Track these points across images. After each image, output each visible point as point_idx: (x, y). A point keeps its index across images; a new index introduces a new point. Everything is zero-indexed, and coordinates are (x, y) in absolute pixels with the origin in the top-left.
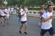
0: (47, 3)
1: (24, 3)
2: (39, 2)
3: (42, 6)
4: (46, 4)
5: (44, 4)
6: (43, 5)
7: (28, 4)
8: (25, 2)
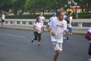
0: (68, 5)
1: (24, 6)
2: (53, 4)
3: (58, 10)
4: (66, 6)
5: (62, 6)
6: (60, 8)
7: (32, 7)
8: (27, 4)
